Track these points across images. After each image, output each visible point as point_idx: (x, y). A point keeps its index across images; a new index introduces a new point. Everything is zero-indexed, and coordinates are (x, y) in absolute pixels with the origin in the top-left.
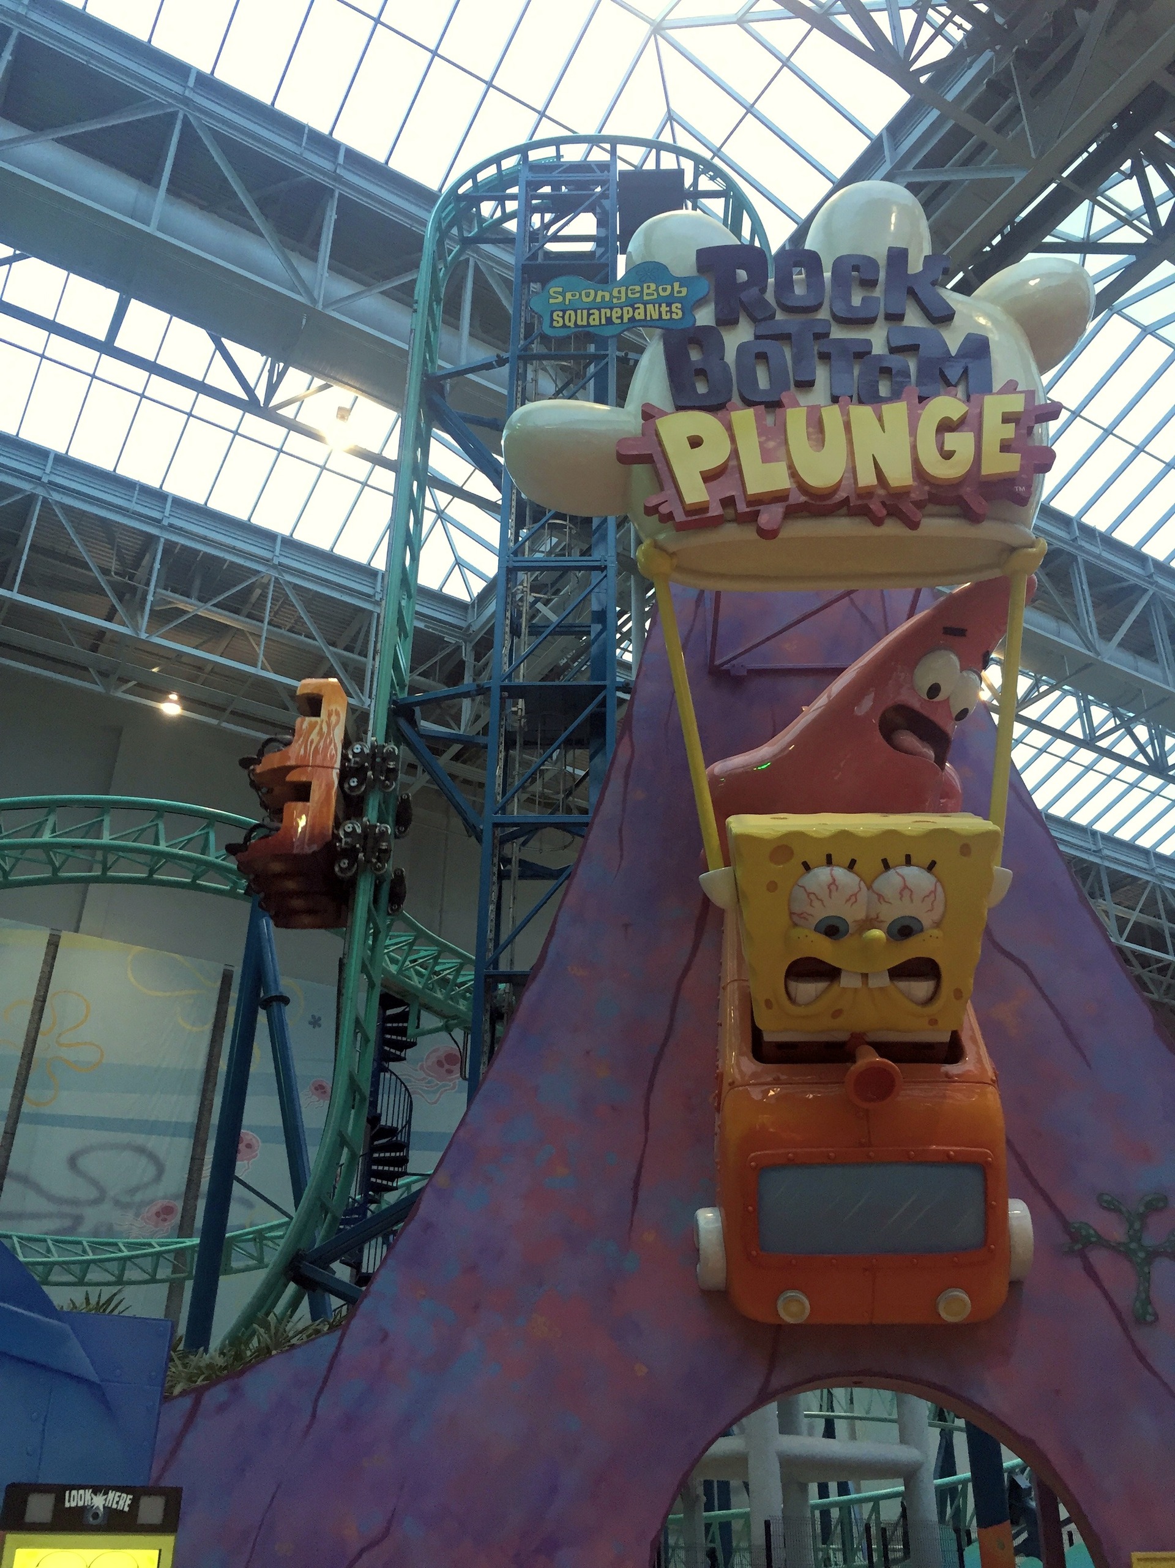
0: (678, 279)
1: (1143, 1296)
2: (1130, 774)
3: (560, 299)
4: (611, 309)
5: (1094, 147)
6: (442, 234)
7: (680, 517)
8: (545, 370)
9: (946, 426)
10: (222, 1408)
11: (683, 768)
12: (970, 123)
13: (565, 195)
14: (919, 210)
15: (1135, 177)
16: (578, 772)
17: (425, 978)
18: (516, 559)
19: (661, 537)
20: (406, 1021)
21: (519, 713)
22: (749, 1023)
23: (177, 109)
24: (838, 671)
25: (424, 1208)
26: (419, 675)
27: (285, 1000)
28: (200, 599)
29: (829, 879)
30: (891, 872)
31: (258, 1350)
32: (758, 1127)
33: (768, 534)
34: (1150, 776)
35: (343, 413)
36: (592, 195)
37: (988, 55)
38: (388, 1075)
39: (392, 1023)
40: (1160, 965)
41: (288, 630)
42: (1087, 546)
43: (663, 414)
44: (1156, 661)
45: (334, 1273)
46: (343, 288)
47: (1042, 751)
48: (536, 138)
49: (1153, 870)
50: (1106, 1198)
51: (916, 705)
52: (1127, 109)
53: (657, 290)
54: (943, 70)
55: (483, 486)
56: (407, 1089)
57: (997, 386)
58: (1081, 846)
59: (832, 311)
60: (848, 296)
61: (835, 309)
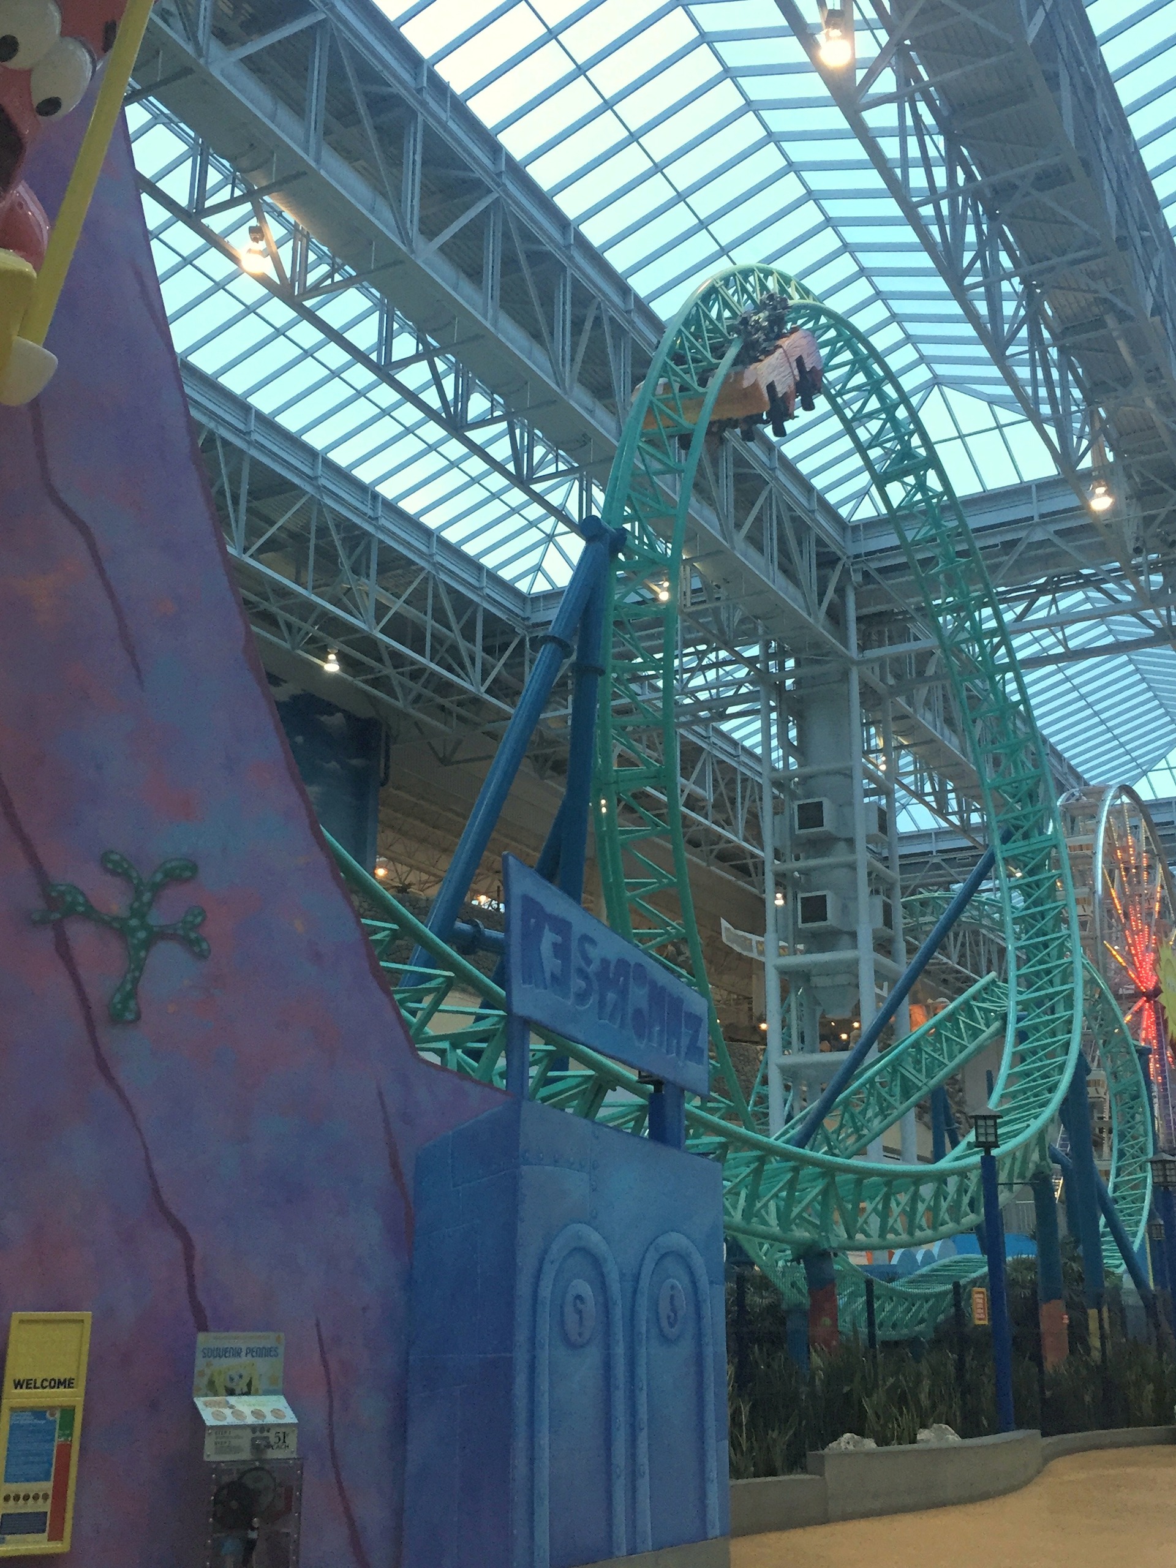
1: (129, 987)
42: (433, 105)
47: (335, 374)
49: (431, 555)
50: (113, 857)
58: (356, 509)
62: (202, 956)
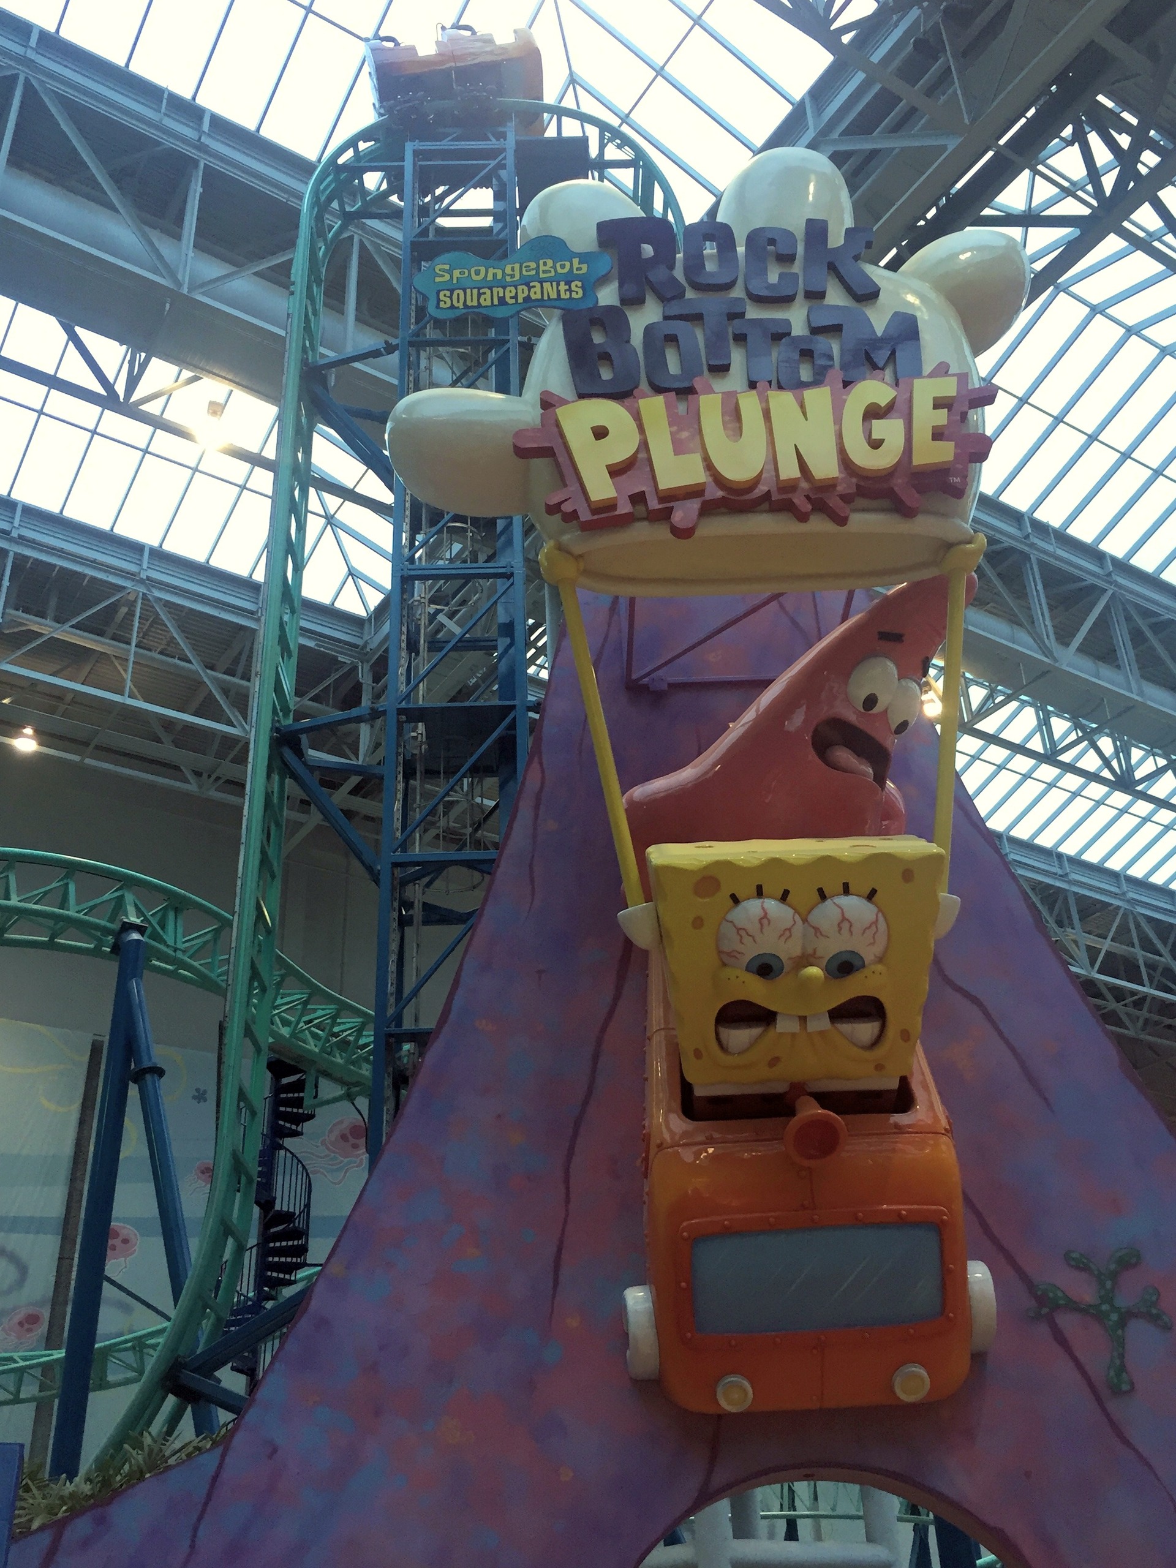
0: (577, 255)
1: (1118, 1362)
3: (447, 277)
4: (504, 288)
5: (1031, 112)
6: (321, 207)
7: (585, 516)
8: (441, 358)
9: (873, 413)
10: (86, 1543)
11: (597, 794)
12: (898, 86)
14: (840, 181)
15: (1076, 144)
16: (486, 802)
17: (322, 1041)
18: (410, 567)
19: (566, 538)
20: (303, 1092)
21: (419, 739)
22: (678, 1075)
23: (16, 71)
24: (766, 683)
25: (317, 1302)
26: (309, 700)
27: (160, 1072)
28: (58, 620)
29: (761, 914)
30: (828, 902)
31: (130, 1475)
32: (690, 1192)
33: (683, 533)
34: (1117, 792)
35: (216, 409)
36: (487, 166)
37: (915, 12)
38: (282, 1152)
39: (287, 1093)
40: (1136, 997)
41: (160, 653)
42: (1040, 544)
43: (564, 402)
44: (1118, 667)
45: (219, 1381)
46: (211, 269)
47: (1001, 767)
49: (1124, 894)
50: (1074, 1255)
51: (852, 718)
52: (1066, 70)
53: (554, 267)
54: (869, 28)
56: (305, 1168)
57: (927, 369)
59: (746, 288)
60: (764, 272)
61: (750, 287)
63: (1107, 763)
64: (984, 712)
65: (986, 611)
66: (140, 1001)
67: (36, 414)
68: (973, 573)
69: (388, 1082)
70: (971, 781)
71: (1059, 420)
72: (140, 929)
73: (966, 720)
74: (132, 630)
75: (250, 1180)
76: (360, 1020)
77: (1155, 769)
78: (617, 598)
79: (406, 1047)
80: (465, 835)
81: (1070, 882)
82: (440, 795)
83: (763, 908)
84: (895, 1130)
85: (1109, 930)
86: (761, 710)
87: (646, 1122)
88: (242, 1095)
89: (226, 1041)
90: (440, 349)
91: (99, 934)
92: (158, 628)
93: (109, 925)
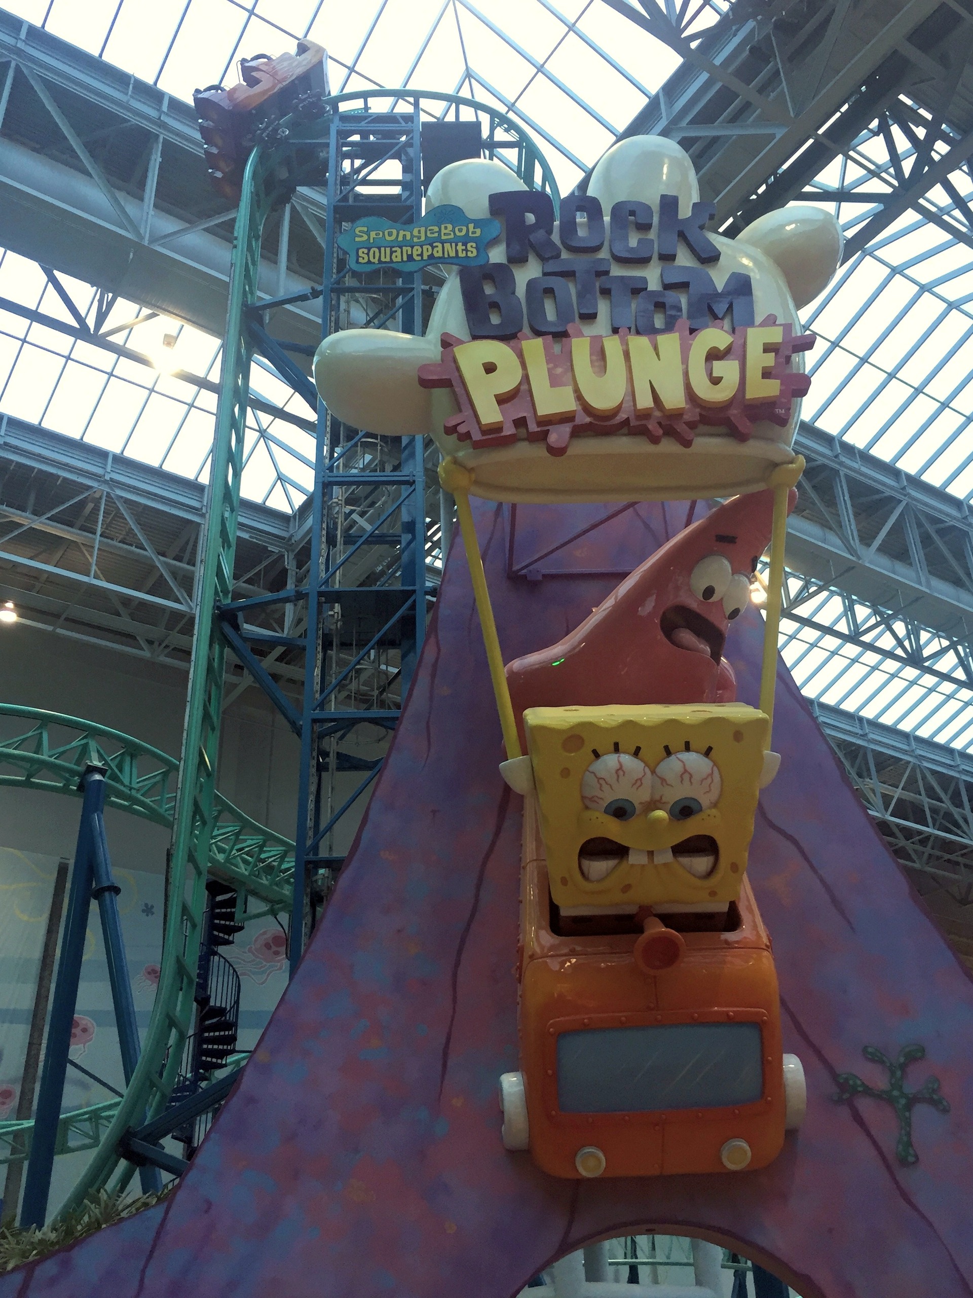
0: (474, 221)
1: (905, 1139)
2: (891, 665)
3: (365, 237)
4: (412, 247)
5: (846, 107)
7: (477, 436)
8: (357, 301)
9: (714, 355)
10: (53, 1281)
11: (483, 666)
12: (737, 85)
13: (372, 143)
14: (688, 163)
15: (882, 135)
16: (390, 669)
17: (251, 865)
18: (331, 474)
19: (461, 454)
20: (234, 907)
21: (336, 617)
22: (548, 898)
23: (11, 59)
24: (623, 576)
25: (247, 1083)
26: (244, 582)
27: (116, 890)
28: (35, 513)
29: (617, 765)
30: (673, 757)
31: (89, 1225)
32: (556, 995)
33: (557, 452)
34: (908, 667)
35: (170, 340)
36: (399, 143)
37: (751, 24)
38: (216, 958)
39: (221, 908)
40: (922, 836)
41: (120, 542)
42: (848, 461)
43: (460, 342)
44: (911, 564)
45: (163, 1148)
46: (168, 225)
47: (813, 645)
48: (347, 90)
49: (913, 751)
50: (870, 1050)
51: (694, 605)
52: (873, 74)
53: (453, 231)
54: (712, 37)
55: (300, 407)
56: (234, 971)
57: (759, 319)
58: (850, 731)
59: (611, 250)
60: (626, 238)
61: (614, 251)
62: (945, 1111)
63: (900, 643)
64: (800, 599)
65: (802, 516)
66: (101, 832)
67: (20, 342)
68: (794, 488)
69: (306, 900)
70: (789, 656)
71: (864, 360)
72: (101, 771)
73: (785, 606)
74: (97, 522)
75: (190, 981)
76: (283, 848)
77: (940, 648)
78: (501, 503)
79: (322, 871)
80: (373, 696)
81: (869, 741)
82: (352, 663)
83: (619, 762)
84: (726, 946)
85: (900, 781)
86: (619, 598)
87: (521, 937)
88: (185, 910)
89: (172, 865)
90: (357, 295)
91: (67, 775)
92: (119, 522)
93: (75, 767)
